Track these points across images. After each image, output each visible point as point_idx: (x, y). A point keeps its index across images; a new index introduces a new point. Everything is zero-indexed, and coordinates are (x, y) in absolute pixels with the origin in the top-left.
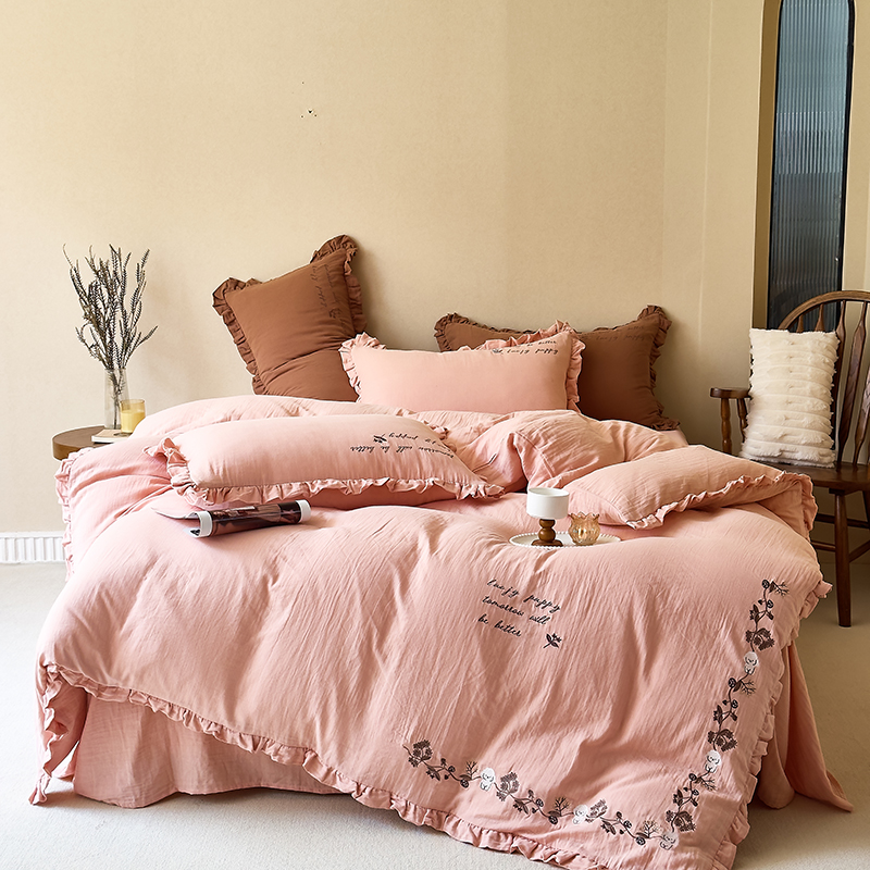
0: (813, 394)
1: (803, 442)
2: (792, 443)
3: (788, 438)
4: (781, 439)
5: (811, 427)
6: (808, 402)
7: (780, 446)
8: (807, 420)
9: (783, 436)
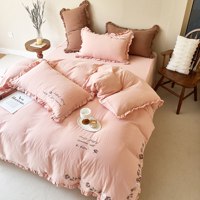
0: (187, 57)
1: (181, 68)
2: (179, 68)
3: (178, 67)
4: (176, 67)
5: (184, 65)
6: (185, 59)
7: (176, 68)
8: (184, 63)
9: (177, 66)
